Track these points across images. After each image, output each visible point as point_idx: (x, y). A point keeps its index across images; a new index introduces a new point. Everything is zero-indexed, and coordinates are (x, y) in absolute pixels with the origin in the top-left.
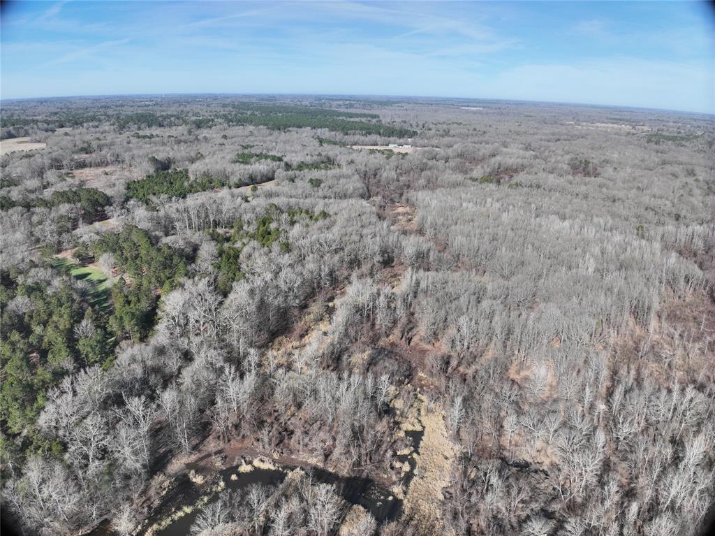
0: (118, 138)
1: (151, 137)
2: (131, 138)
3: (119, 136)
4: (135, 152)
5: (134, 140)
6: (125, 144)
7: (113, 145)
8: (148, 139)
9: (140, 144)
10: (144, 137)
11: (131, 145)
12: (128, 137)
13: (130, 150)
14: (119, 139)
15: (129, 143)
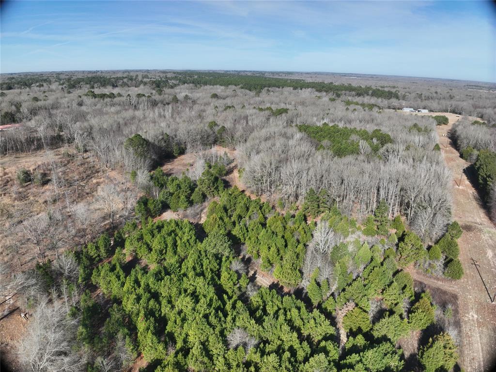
0: (65, 97)
1: (112, 96)
2: (85, 98)
3: (66, 95)
4: (94, 121)
5: (88, 101)
6: (75, 105)
7: (57, 108)
8: (108, 100)
9: (99, 106)
10: (103, 96)
11: (84, 108)
12: (80, 97)
13: (82, 116)
14: (66, 99)
15: (80, 104)
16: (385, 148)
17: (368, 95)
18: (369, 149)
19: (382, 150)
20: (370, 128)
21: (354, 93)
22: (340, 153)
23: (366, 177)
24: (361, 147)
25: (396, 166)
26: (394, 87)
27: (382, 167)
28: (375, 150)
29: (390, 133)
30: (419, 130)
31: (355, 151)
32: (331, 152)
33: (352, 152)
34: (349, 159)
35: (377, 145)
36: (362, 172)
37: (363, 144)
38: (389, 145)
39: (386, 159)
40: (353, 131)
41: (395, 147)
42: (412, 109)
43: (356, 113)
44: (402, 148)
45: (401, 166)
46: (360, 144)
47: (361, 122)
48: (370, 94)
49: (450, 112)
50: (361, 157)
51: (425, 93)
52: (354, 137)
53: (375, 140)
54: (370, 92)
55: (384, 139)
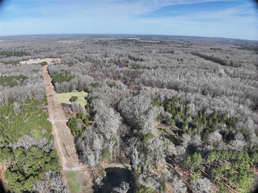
16: (25, 81)
17: (12, 55)
18: (20, 82)
19: (24, 82)
20: (18, 74)
21: (5, 56)
22: (12, 86)
23: (22, 91)
24: (17, 82)
25: (29, 86)
26: (23, 47)
27: (25, 87)
28: (22, 82)
29: (25, 75)
30: (35, 72)
31: (16, 84)
32: (9, 86)
33: (15, 85)
34: (15, 87)
35: (22, 80)
36: (20, 89)
37: (18, 81)
38: (26, 80)
39: (26, 84)
40: (13, 77)
41: (28, 80)
42: (33, 60)
43: (11, 68)
44: (29, 80)
45: (30, 85)
46: (17, 81)
47: (14, 72)
48: (13, 55)
49: (49, 58)
50: (19, 86)
51: (38, 49)
52: (14, 80)
53: (21, 79)
54: (13, 54)
55: (24, 78)
